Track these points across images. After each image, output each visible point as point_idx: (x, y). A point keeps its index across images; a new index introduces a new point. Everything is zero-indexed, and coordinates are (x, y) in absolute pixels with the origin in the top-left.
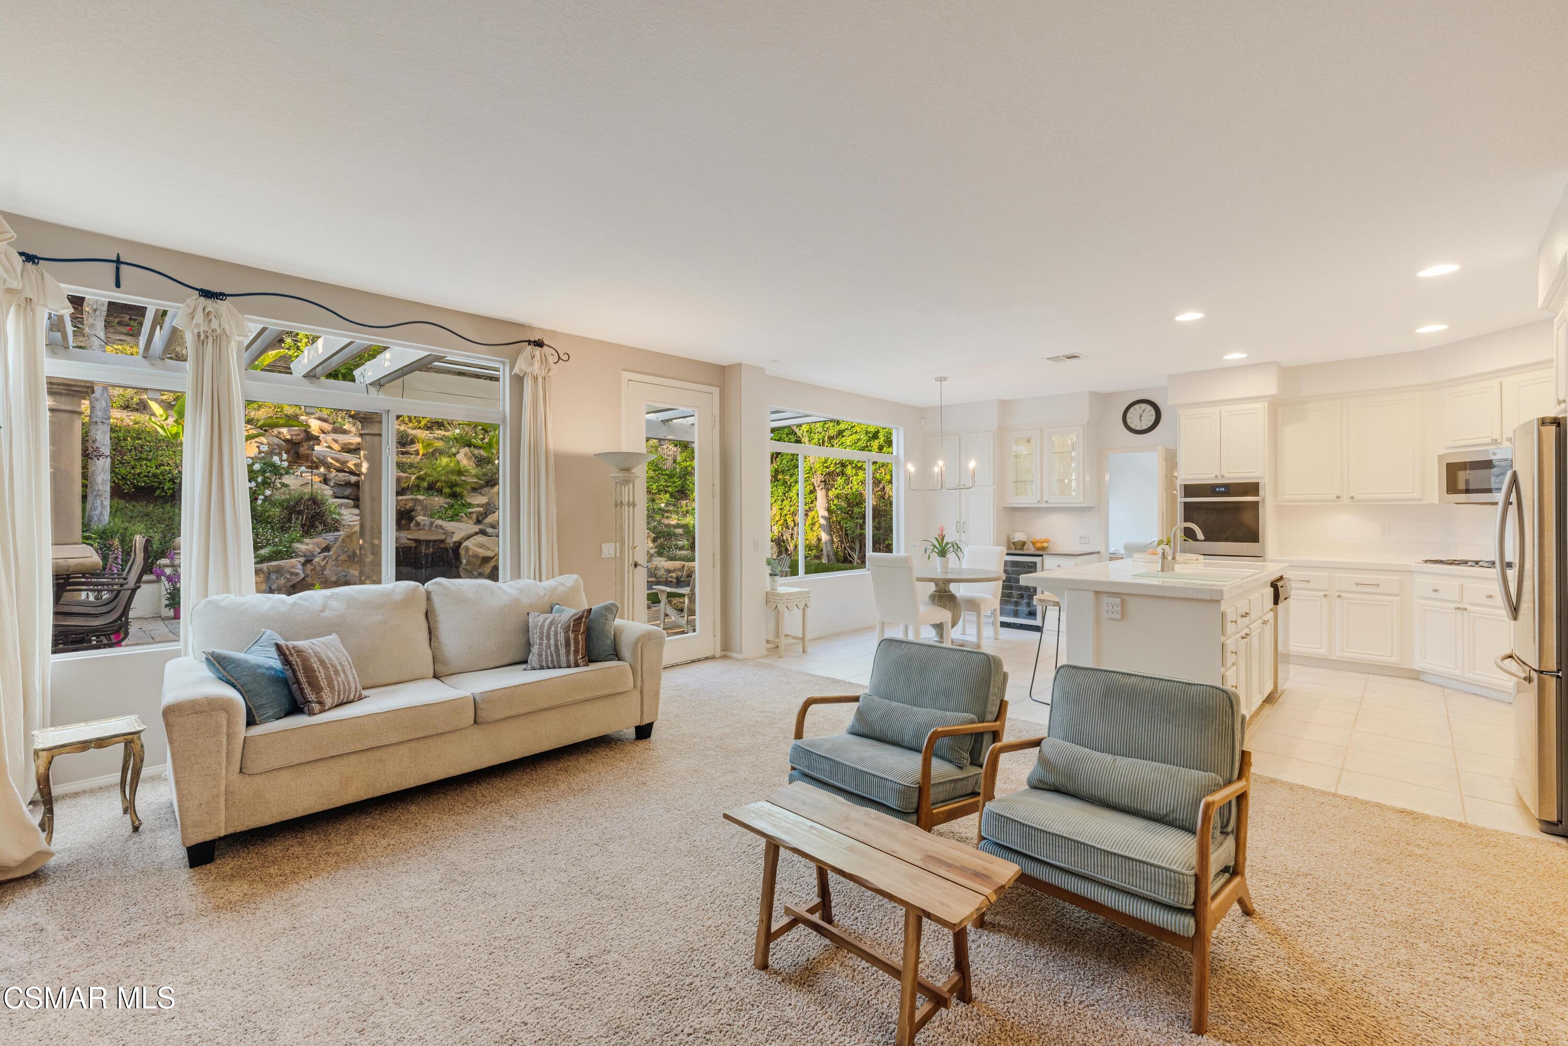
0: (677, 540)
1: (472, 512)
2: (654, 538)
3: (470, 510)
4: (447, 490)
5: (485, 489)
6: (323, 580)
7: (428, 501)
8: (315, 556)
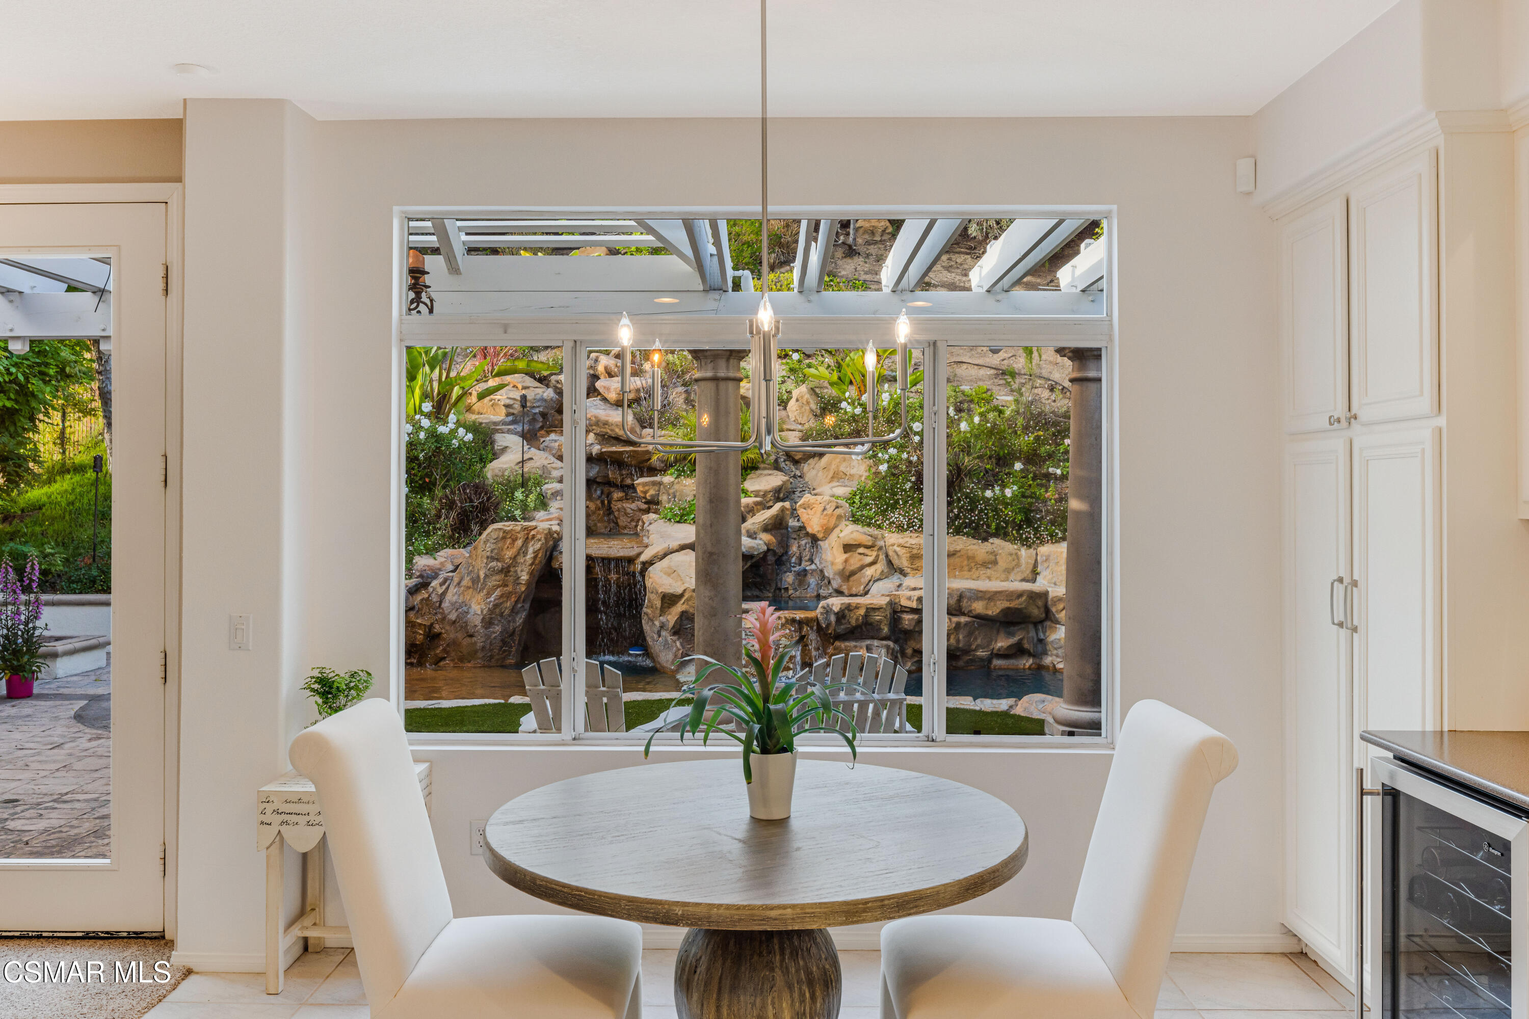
5: (811, 461)
6: (440, 616)
7: (676, 487)
8: (436, 576)
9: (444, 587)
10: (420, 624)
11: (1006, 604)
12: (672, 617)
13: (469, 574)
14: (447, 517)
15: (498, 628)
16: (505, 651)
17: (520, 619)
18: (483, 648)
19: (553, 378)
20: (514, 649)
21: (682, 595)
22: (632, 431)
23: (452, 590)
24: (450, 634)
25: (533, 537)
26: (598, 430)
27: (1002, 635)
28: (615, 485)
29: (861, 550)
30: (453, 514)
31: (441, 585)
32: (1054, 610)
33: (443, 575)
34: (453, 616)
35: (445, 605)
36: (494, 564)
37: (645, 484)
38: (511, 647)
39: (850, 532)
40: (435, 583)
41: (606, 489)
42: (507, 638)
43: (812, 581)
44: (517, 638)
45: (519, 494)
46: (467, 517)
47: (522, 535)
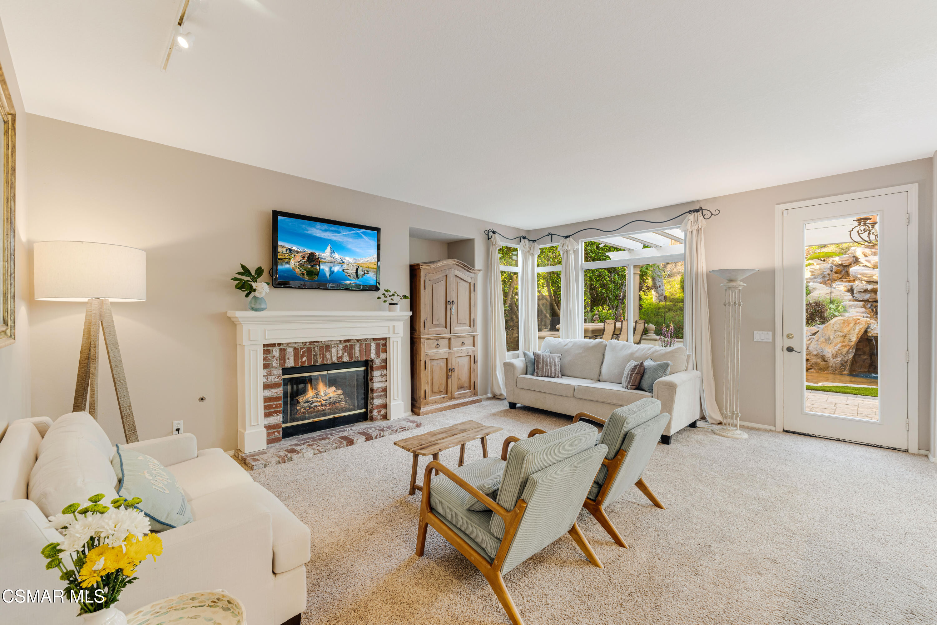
9: (810, 342)
13: (823, 337)
15: (839, 359)
16: (842, 368)
17: (851, 356)
18: (832, 366)
19: (831, 259)
20: (847, 368)
25: (859, 323)
26: (864, 279)
33: (808, 337)
34: (815, 353)
36: (838, 333)
38: (846, 367)
42: (843, 364)
44: (849, 363)
45: (833, 306)
46: (813, 315)
47: (853, 322)
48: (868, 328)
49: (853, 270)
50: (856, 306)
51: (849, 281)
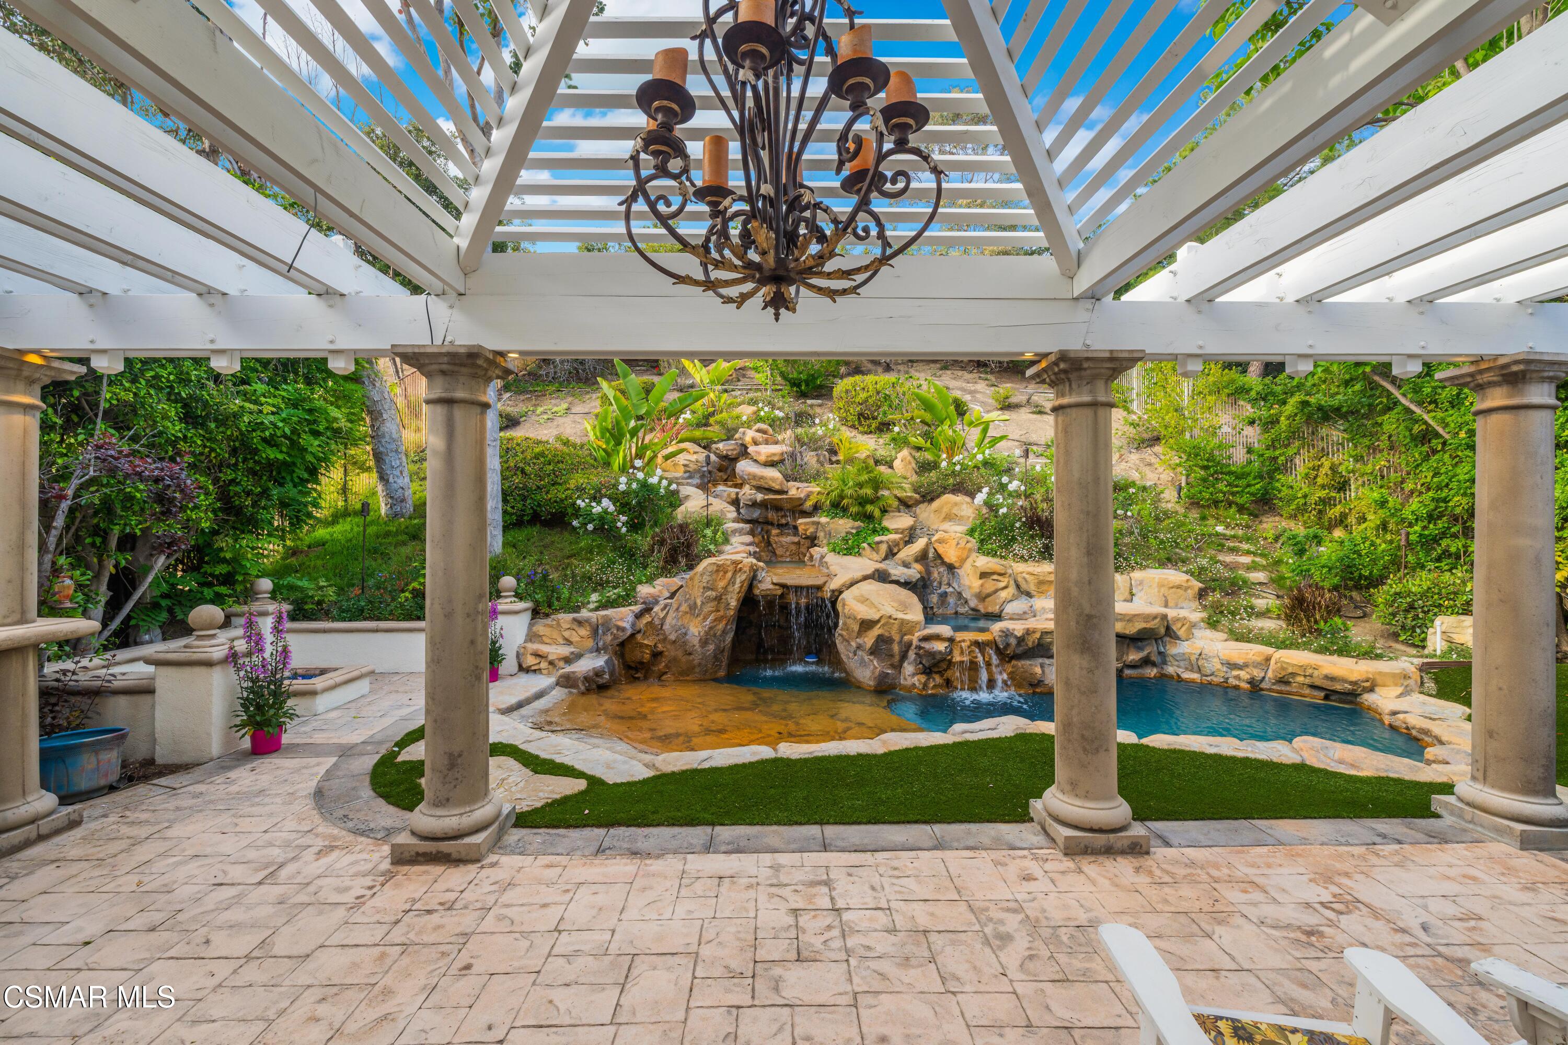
0: (1251, 596)
1: (881, 542)
2: (1201, 590)
3: (878, 539)
4: (854, 509)
5: (921, 506)
6: (661, 637)
7: (832, 526)
8: (657, 602)
9: (664, 612)
10: (647, 645)
11: (1143, 625)
12: (869, 640)
13: (686, 601)
14: (659, 552)
15: (711, 647)
16: (717, 667)
17: (729, 638)
18: (700, 664)
19: (714, 446)
20: (724, 665)
21: (878, 621)
22: (781, 484)
23: (672, 614)
24: (671, 652)
25: (741, 568)
26: (754, 483)
27: (1132, 649)
28: (772, 524)
29: (995, 577)
30: (664, 550)
31: (662, 610)
32: (1174, 628)
33: (662, 602)
34: (673, 637)
35: (666, 627)
36: (709, 593)
37: (806, 524)
38: (722, 663)
39: (984, 562)
40: (657, 609)
41: (766, 527)
42: (718, 654)
43: (951, 600)
44: (726, 654)
45: (708, 532)
46: (676, 551)
47: (731, 568)
48: (754, 578)
49: (744, 467)
50: (741, 532)
51: (736, 486)
